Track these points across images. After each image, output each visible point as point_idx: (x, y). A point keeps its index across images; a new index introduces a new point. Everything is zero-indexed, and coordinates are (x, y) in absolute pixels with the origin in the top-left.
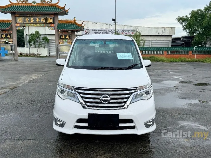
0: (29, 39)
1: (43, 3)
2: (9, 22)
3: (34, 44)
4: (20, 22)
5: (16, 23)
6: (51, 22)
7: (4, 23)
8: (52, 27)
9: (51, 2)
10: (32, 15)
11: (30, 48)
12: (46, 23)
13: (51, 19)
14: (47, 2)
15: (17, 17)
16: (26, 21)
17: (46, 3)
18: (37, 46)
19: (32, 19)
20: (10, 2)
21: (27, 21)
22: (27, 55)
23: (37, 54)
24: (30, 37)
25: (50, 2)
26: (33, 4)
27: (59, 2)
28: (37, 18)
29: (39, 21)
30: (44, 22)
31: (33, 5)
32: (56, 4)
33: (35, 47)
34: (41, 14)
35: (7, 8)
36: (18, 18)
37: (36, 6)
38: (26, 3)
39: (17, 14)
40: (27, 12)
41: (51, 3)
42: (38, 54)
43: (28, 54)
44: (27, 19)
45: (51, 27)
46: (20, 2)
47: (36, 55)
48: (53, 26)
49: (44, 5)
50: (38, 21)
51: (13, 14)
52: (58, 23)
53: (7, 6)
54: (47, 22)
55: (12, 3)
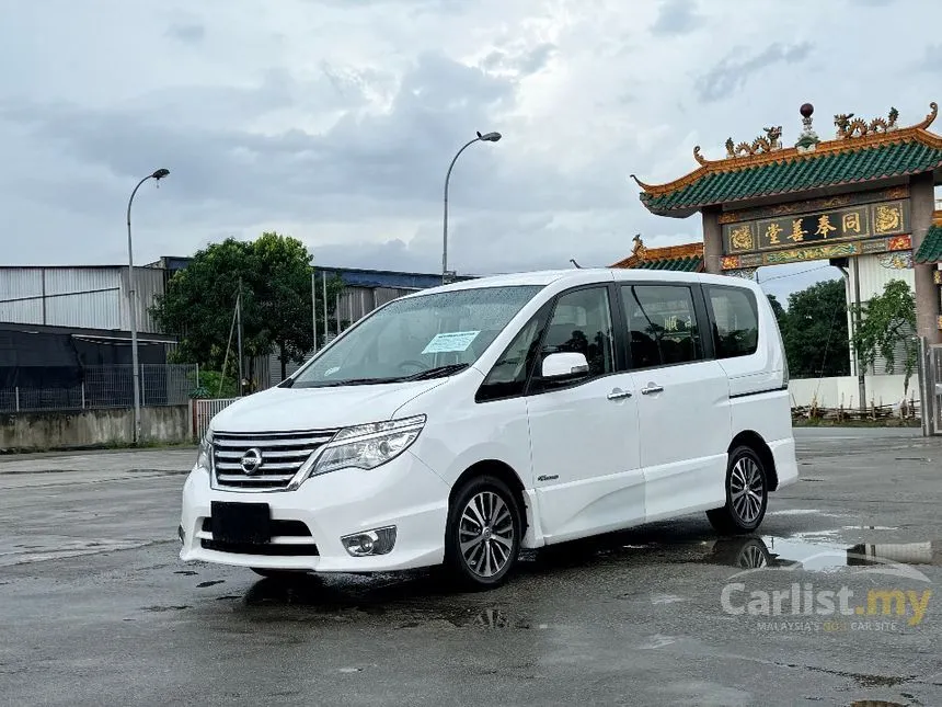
0: (859, 326)
1: (849, 137)
2: (692, 256)
3: (887, 353)
4: (743, 248)
5: (724, 255)
6: (892, 229)
7: (673, 260)
8: (898, 251)
9: (891, 124)
10: (796, 205)
11: (862, 379)
12: (868, 234)
13: (893, 212)
14: (874, 127)
15: (730, 227)
16: (770, 237)
17: (865, 133)
18: (898, 364)
19: (797, 226)
20: (700, 159)
21: (774, 241)
22: (847, 416)
23: (899, 406)
24: (864, 316)
25: (887, 121)
26: (801, 150)
27: (935, 113)
28: (821, 216)
29: (833, 229)
30: (858, 230)
31: (803, 158)
32: (915, 128)
33: (890, 369)
34: (842, 196)
35: (682, 190)
36: (732, 229)
37: (817, 156)
38: (769, 150)
39: (730, 212)
40: (764, 195)
41: (890, 129)
42: (904, 409)
43: (849, 412)
44: (773, 230)
45: (892, 251)
46: (743, 152)
47: (896, 414)
48: (906, 246)
49: (857, 147)
50: (824, 232)
51: (712, 213)
52: (934, 227)
53: (682, 179)
54: (871, 232)
55: (706, 165)
